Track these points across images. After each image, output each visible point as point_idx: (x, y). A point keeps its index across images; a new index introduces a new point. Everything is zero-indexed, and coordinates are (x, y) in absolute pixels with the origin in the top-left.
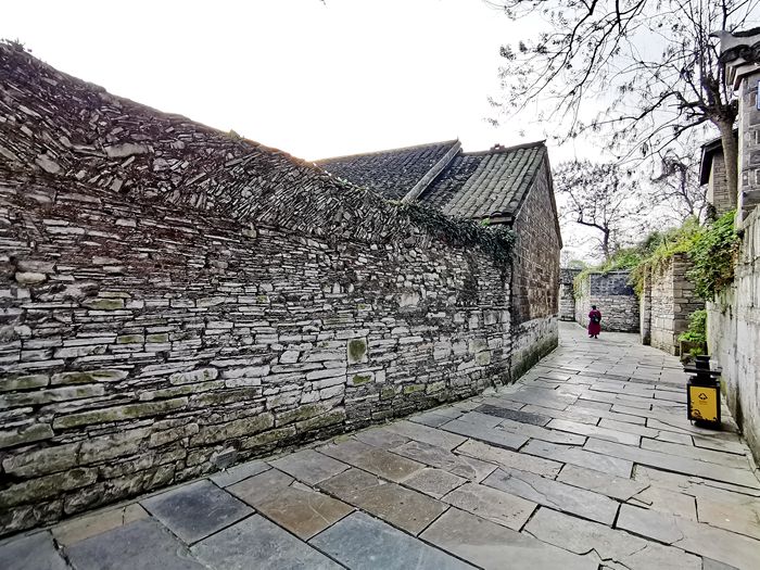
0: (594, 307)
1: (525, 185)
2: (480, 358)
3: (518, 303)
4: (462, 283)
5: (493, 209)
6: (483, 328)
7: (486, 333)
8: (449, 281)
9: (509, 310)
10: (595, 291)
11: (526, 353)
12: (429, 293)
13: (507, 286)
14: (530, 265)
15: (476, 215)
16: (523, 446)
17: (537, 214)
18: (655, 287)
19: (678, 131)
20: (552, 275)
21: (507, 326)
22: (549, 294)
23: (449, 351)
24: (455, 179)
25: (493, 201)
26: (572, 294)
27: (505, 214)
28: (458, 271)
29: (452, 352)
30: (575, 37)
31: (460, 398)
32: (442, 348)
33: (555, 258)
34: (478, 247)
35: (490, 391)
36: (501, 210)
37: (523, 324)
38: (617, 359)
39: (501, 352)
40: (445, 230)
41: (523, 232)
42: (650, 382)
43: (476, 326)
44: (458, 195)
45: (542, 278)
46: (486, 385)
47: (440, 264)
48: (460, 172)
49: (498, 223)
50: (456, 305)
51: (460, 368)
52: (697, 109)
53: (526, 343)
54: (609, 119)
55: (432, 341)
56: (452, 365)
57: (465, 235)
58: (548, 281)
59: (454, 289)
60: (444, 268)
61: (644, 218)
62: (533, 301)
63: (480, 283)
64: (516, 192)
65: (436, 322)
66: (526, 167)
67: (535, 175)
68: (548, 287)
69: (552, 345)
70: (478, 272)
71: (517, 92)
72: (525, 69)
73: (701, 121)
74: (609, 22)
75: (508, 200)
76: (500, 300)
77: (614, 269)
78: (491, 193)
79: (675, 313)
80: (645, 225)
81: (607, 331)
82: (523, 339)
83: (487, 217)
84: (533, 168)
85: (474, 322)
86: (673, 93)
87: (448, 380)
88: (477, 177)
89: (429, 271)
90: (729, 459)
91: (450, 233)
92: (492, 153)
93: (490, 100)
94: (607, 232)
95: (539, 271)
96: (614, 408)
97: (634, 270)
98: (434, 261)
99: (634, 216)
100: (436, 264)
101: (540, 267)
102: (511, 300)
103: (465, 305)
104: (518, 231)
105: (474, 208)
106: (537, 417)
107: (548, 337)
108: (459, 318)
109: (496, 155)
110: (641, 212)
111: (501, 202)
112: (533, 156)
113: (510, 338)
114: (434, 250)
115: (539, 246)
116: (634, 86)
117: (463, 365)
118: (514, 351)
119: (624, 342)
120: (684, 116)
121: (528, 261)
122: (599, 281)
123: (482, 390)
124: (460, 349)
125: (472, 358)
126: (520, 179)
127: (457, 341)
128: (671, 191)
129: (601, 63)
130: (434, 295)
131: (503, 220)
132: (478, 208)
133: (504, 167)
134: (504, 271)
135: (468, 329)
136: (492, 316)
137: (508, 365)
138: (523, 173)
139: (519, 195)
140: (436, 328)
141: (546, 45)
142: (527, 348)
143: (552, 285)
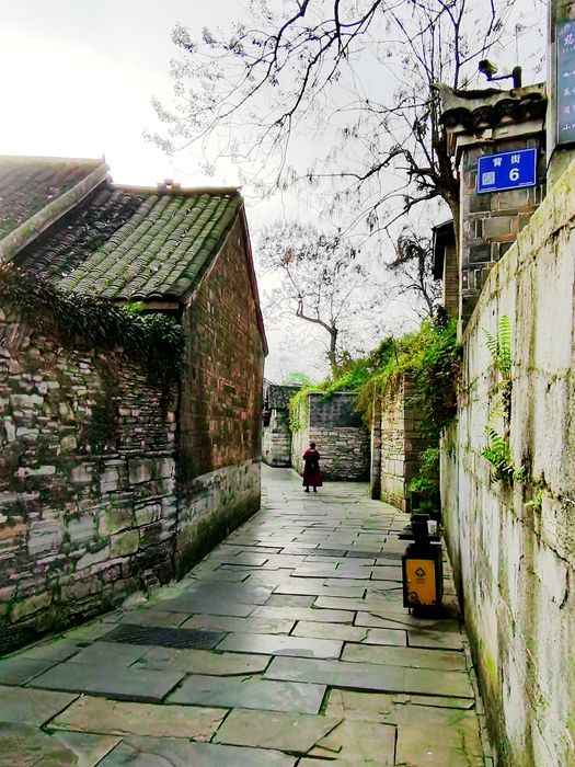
0: (313, 445)
1: (205, 253)
2: (119, 542)
3: (190, 443)
4: (89, 412)
5: (150, 287)
6: (127, 490)
7: (132, 498)
8: (64, 409)
9: (175, 456)
10: (316, 421)
11: (203, 526)
12: (22, 431)
13: (171, 416)
14: (214, 382)
15: (121, 295)
16: (173, 691)
17: (225, 301)
18: (385, 416)
19: (409, 203)
20: (252, 397)
21: (170, 484)
22: (245, 428)
23: (60, 535)
24: (93, 227)
25: (153, 273)
26: (288, 424)
27: (168, 297)
28: (82, 391)
29: (67, 537)
30: (282, 43)
31: (79, 620)
32: (47, 530)
33: (256, 370)
34: (121, 350)
35: (138, 599)
36: (163, 289)
37: (200, 478)
38: (336, 524)
39: (159, 529)
40: (59, 316)
41: (200, 328)
42: (369, 555)
43: (114, 487)
44: (97, 256)
45: (234, 402)
46: (130, 590)
47: (45, 379)
48: (104, 218)
49: (156, 311)
50: (76, 451)
51: (81, 564)
52: (429, 180)
53: (202, 510)
54: (327, 172)
55: (27, 520)
56: (67, 561)
57: (95, 328)
58: (244, 406)
59: (72, 423)
60: (56, 385)
61: (379, 317)
62: (218, 440)
63: (122, 412)
64: (191, 263)
65: (35, 483)
66: (211, 224)
67: (222, 238)
68: (244, 416)
69: (250, 509)
70: (121, 393)
71: (201, 104)
72: (212, 70)
73: (432, 195)
74: (327, 34)
75: (177, 274)
76: (158, 440)
77: (340, 388)
78: (152, 259)
79: (406, 453)
80: (380, 327)
81: (331, 480)
82: (199, 504)
83: (138, 299)
84: (220, 227)
85: (110, 481)
86: (403, 151)
87: (57, 589)
88: (133, 231)
89: (23, 391)
90: (444, 659)
91: (66, 322)
92: (161, 193)
93: (157, 106)
94: (334, 333)
95: (228, 390)
96: (317, 604)
97: (363, 390)
98: (33, 371)
99: (368, 313)
100: (37, 378)
101: (230, 384)
102: (177, 440)
103: (94, 451)
104: (193, 326)
105: (119, 283)
106: (206, 634)
107: (243, 494)
108: (81, 475)
109: (166, 198)
110: (376, 308)
111: (165, 276)
112: (222, 208)
113: (175, 504)
114: (35, 352)
115: (229, 351)
116: (358, 132)
117: (87, 560)
118: (182, 525)
119: (350, 497)
120: (414, 185)
121: (210, 374)
122: (320, 405)
123: (122, 600)
124: (81, 531)
125: (105, 543)
126: (199, 242)
127: (77, 516)
128: (408, 282)
129: (316, 89)
130: (31, 434)
131: (165, 306)
132: (126, 282)
133: (176, 219)
134: (166, 391)
135: (98, 494)
136: (143, 468)
137: (169, 550)
138: (205, 233)
139: (195, 268)
140: (34, 495)
141: (242, 42)
142: (206, 517)
143: (251, 412)
